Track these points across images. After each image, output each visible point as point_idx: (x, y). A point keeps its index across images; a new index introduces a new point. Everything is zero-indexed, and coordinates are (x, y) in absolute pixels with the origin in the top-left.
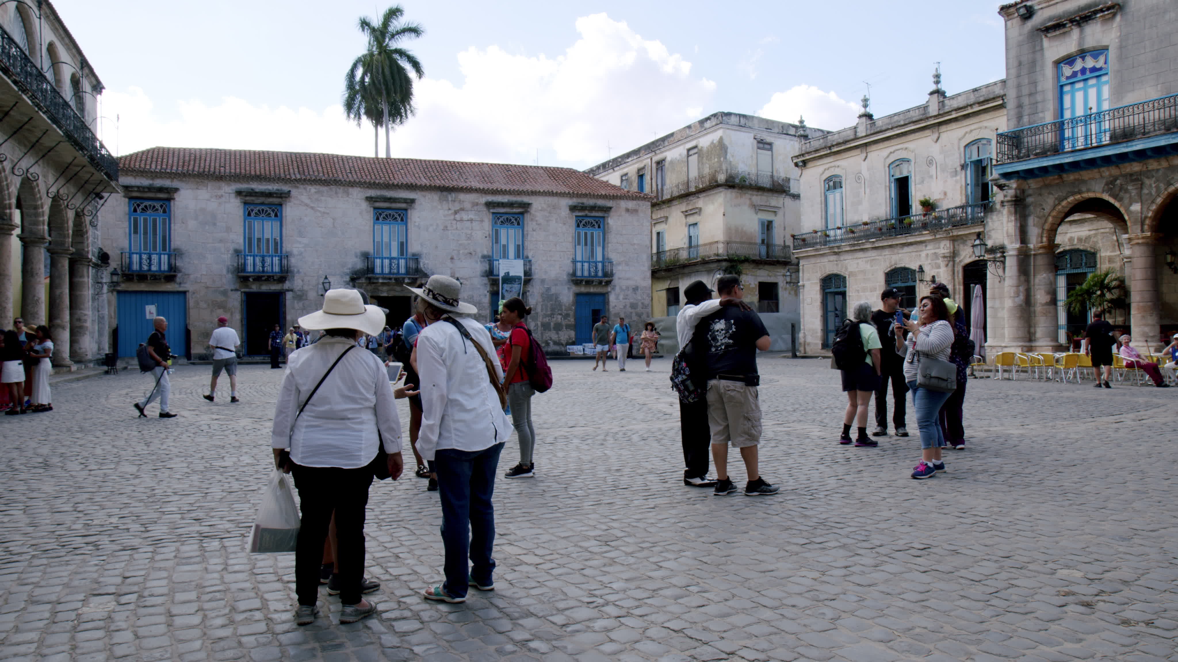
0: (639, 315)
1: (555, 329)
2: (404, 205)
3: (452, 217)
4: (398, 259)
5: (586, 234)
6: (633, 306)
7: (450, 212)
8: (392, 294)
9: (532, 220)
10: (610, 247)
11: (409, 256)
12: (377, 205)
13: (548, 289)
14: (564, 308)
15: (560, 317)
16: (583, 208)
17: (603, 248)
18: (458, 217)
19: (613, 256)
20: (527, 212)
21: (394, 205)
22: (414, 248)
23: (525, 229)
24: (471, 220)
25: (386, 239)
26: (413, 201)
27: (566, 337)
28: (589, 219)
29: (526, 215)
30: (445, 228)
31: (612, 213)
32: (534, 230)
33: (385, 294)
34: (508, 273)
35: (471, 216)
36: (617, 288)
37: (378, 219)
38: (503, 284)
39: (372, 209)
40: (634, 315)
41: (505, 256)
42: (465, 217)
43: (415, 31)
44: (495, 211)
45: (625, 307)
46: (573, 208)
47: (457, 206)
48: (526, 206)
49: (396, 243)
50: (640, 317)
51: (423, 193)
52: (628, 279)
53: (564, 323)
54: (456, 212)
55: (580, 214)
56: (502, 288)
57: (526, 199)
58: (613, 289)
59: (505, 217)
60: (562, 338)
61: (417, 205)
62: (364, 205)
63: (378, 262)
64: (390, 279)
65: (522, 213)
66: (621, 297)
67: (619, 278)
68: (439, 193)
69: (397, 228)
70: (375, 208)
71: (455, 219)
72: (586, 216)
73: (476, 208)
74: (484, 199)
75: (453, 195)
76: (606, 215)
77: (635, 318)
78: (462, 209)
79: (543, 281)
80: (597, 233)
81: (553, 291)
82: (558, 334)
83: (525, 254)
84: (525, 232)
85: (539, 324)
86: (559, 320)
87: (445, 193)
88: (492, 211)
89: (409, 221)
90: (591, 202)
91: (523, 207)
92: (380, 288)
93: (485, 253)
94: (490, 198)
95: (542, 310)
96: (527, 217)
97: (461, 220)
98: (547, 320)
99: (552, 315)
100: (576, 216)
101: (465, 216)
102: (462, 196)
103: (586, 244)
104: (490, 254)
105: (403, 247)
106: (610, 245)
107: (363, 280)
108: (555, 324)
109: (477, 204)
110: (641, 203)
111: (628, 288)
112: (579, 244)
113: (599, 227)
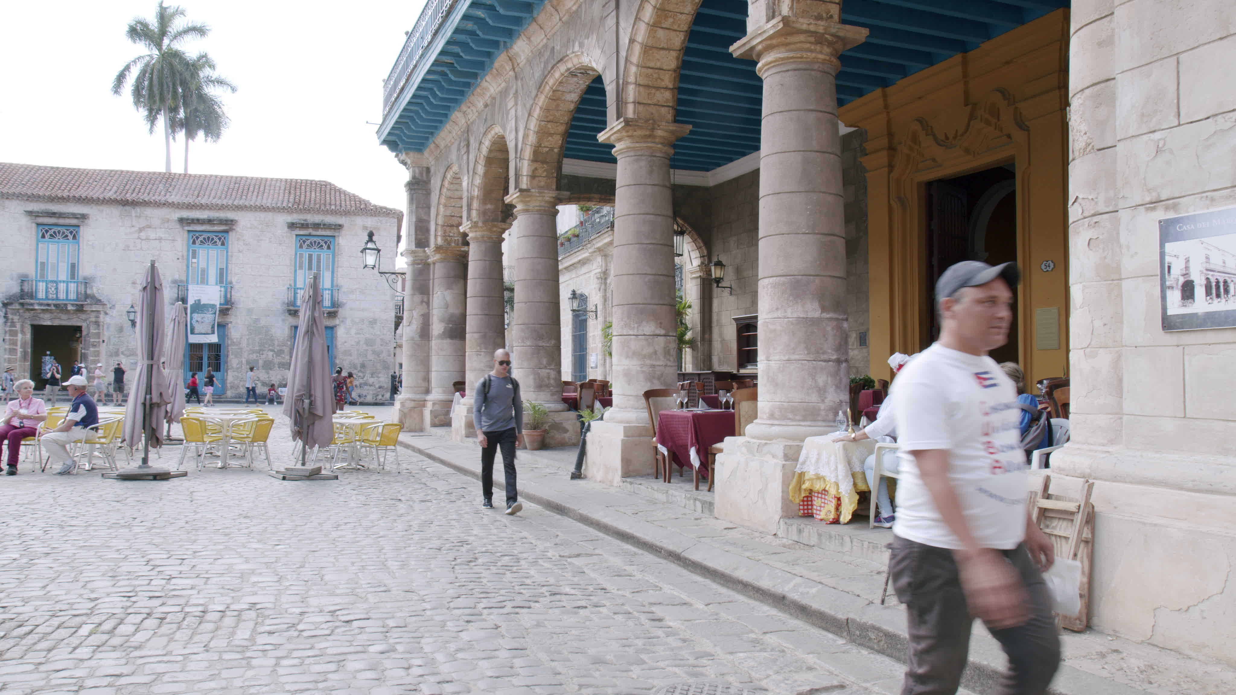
0: (377, 354)
1: (264, 367)
2: (74, 222)
3: (136, 235)
4: (67, 282)
5: (310, 256)
6: (369, 342)
7: (134, 229)
8: (56, 323)
9: (238, 239)
10: (340, 272)
11: (80, 280)
12: (41, 220)
13: (257, 320)
14: (276, 343)
15: (271, 353)
16: (304, 226)
17: (333, 272)
18: (143, 235)
19: (342, 281)
20: (231, 230)
21: (61, 221)
22: (85, 270)
23: (230, 250)
24: (160, 239)
25: (52, 260)
26: (84, 217)
27: (279, 377)
28: (315, 239)
29: (230, 233)
30: (127, 248)
31: (344, 232)
32: (240, 252)
33: (48, 323)
34: (199, 300)
35: (161, 234)
36: (348, 321)
37: (43, 236)
38: (191, 313)
39: (34, 225)
40: (369, 353)
41: (204, 281)
42: (152, 236)
43: (200, 31)
44: (191, 228)
45: (358, 343)
46: (292, 226)
47: (142, 223)
48: (230, 224)
49: (66, 264)
50: (378, 356)
51: (101, 208)
52: (363, 310)
53: (277, 360)
54: (141, 230)
55: (302, 232)
56: (191, 319)
57: (230, 215)
58: (344, 321)
59: (206, 235)
60: (272, 378)
61: (91, 221)
62: (25, 221)
63: (42, 286)
64: (48, 305)
65: (226, 232)
66: (353, 331)
67: (351, 309)
68: (120, 207)
69: (67, 246)
70: (38, 224)
71: (139, 238)
72: (310, 235)
73: (166, 225)
74: (178, 214)
75: (138, 209)
76: (336, 234)
77: (371, 357)
78: (149, 227)
79: (250, 311)
80: (324, 254)
81: (263, 322)
82: (268, 373)
83: (229, 279)
84: (230, 254)
85: (244, 361)
86: (270, 358)
87: (127, 208)
88: (187, 228)
89: (81, 239)
90: (317, 218)
91: (226, 224)
92: (41, 315)
93: (177, 277)
94: (185, 214)
95: (248, 345)
96: (232, 236)
97: (148, 239)
98: (254, 356)
99: (260, 352)
100: (297, 235)
101: (152, 234)
102: (149, 211)
103: (310, 268)
104: (184, 278)
105: (73, 268)
106: (340, 269)
107: (16, 306)
108: (265, 362)
109: (168, 221)
110: (384, 220)
111: (362, 321)
112: (301, 268)
113: (329, 248)
